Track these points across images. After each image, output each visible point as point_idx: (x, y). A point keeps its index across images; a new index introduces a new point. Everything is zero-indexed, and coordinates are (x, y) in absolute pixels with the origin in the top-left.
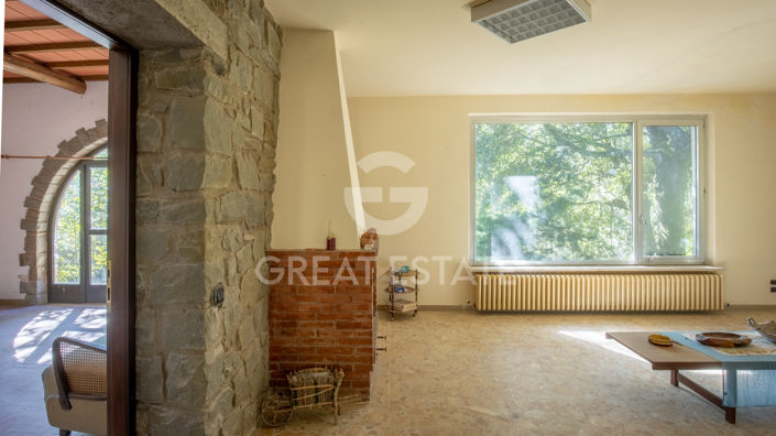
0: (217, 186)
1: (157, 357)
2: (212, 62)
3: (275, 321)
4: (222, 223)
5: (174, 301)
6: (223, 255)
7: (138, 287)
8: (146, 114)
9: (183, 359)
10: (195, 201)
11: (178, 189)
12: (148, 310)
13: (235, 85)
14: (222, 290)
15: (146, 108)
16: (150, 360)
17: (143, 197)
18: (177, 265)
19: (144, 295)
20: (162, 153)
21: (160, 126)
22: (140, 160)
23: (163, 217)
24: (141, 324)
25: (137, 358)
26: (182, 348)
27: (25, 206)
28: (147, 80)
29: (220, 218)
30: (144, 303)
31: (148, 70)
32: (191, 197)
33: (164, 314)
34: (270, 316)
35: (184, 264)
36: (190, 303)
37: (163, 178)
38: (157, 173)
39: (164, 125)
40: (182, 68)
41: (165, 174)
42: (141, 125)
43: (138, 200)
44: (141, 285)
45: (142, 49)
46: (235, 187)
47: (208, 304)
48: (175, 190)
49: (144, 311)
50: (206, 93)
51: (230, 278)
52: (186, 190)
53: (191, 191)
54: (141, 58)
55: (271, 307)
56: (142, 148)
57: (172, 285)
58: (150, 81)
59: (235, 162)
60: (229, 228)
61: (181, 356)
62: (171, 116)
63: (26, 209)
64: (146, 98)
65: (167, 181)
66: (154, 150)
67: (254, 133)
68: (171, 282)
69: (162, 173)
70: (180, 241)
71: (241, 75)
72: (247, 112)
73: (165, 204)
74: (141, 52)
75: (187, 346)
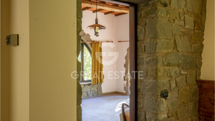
0: (165, 51)
1: (143, 113)
2: (161, 3)
3: (201, 113)
4: (167, 66)
5: (148, 93)
6: (168, 79)
7: (138, 87)
8: (140, 27)
9: (151, 115)
10: (154, 57)
11: (149, 52)
12: (141, 96)
13: (175, 8)
14: (167, 93)
15: (140, 24)
16: (141, 113)
17: (140, 56)
18: (149, 81)
19: (140, 90)
20: (144, 40)
21: (144, 30)
22: (138, 43)
23: (145, 63)
24: (139, 100)
25: (138, 112)
26: (150, 111)
27: (125, 59)
28: (140, 14)
29: (166, 63)
30: (140, 93)
31: (140, 11)
32: (153, 56)
33: (145, 98)
34: (199, 110)
35: (151, 80)
36: (153, 95)
37: (145, 49)
38: (143, 47)
39: (145, 29)
40: (149, 8)
41: (146, 47)
42: (138, 30)
43: (138, 57)
44: (139, 87)
45: (138, 4)
46: (175, 51)
47: (159, 97)
48: (148, 53)
49: (140, 96)
50: (157, 16)
51: (172, 88)
52: (151, 53)
53: (153, 53)
54: (138, 7)
55: (200, 106)
56: (139, 39)
57: (147, 88)
58: (141, 15)
59: (175, 41)
60: (171, 68)
61: (150, 114)
62: (147, 26)
63: (126, 60)
64: (140, 21)
65: (146, 50)
66: (142, 39)
67: (186, 27)
68: (147, 87)
69: (145, 47)
70: (150, 72)
71: (178, 3)
72: (182, 18)
73: (145, 58)
74: (138, 5)
75: (152, 111)
